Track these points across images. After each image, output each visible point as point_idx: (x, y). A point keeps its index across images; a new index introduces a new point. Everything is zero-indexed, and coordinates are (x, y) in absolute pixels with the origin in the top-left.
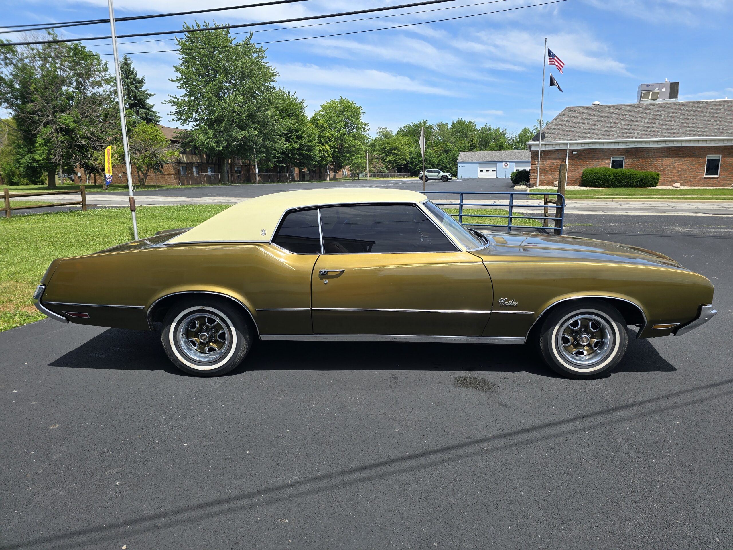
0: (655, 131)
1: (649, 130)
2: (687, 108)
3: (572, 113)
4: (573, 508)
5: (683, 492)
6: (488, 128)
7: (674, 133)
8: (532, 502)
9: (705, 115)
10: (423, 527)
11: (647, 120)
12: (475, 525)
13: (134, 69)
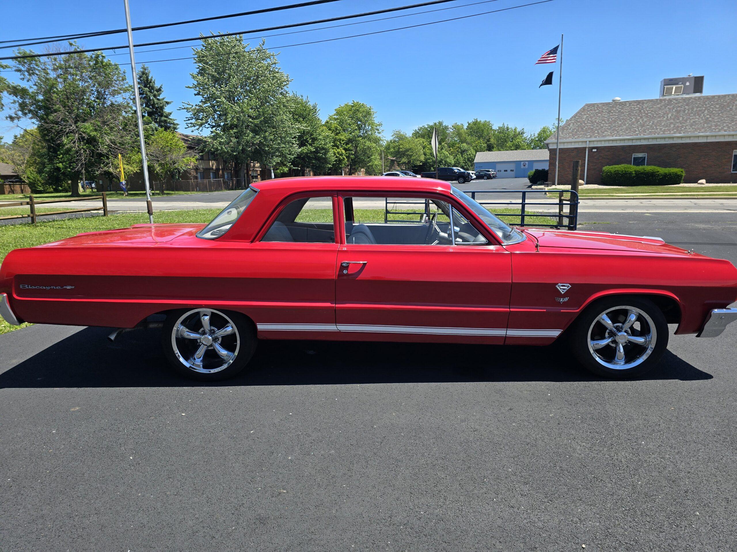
0: (678, 127)
1: (672, 126)
2: (712, 103)
3: (591, 110)
4: (558, 483)
5: (669, 471)
6: (505, 127)
7: (698, 129)
8: (519, 477)
9: (731, 109)
10: (412, 497)
11: (670, 115)
12: (461, 497)
13: (152, 77)
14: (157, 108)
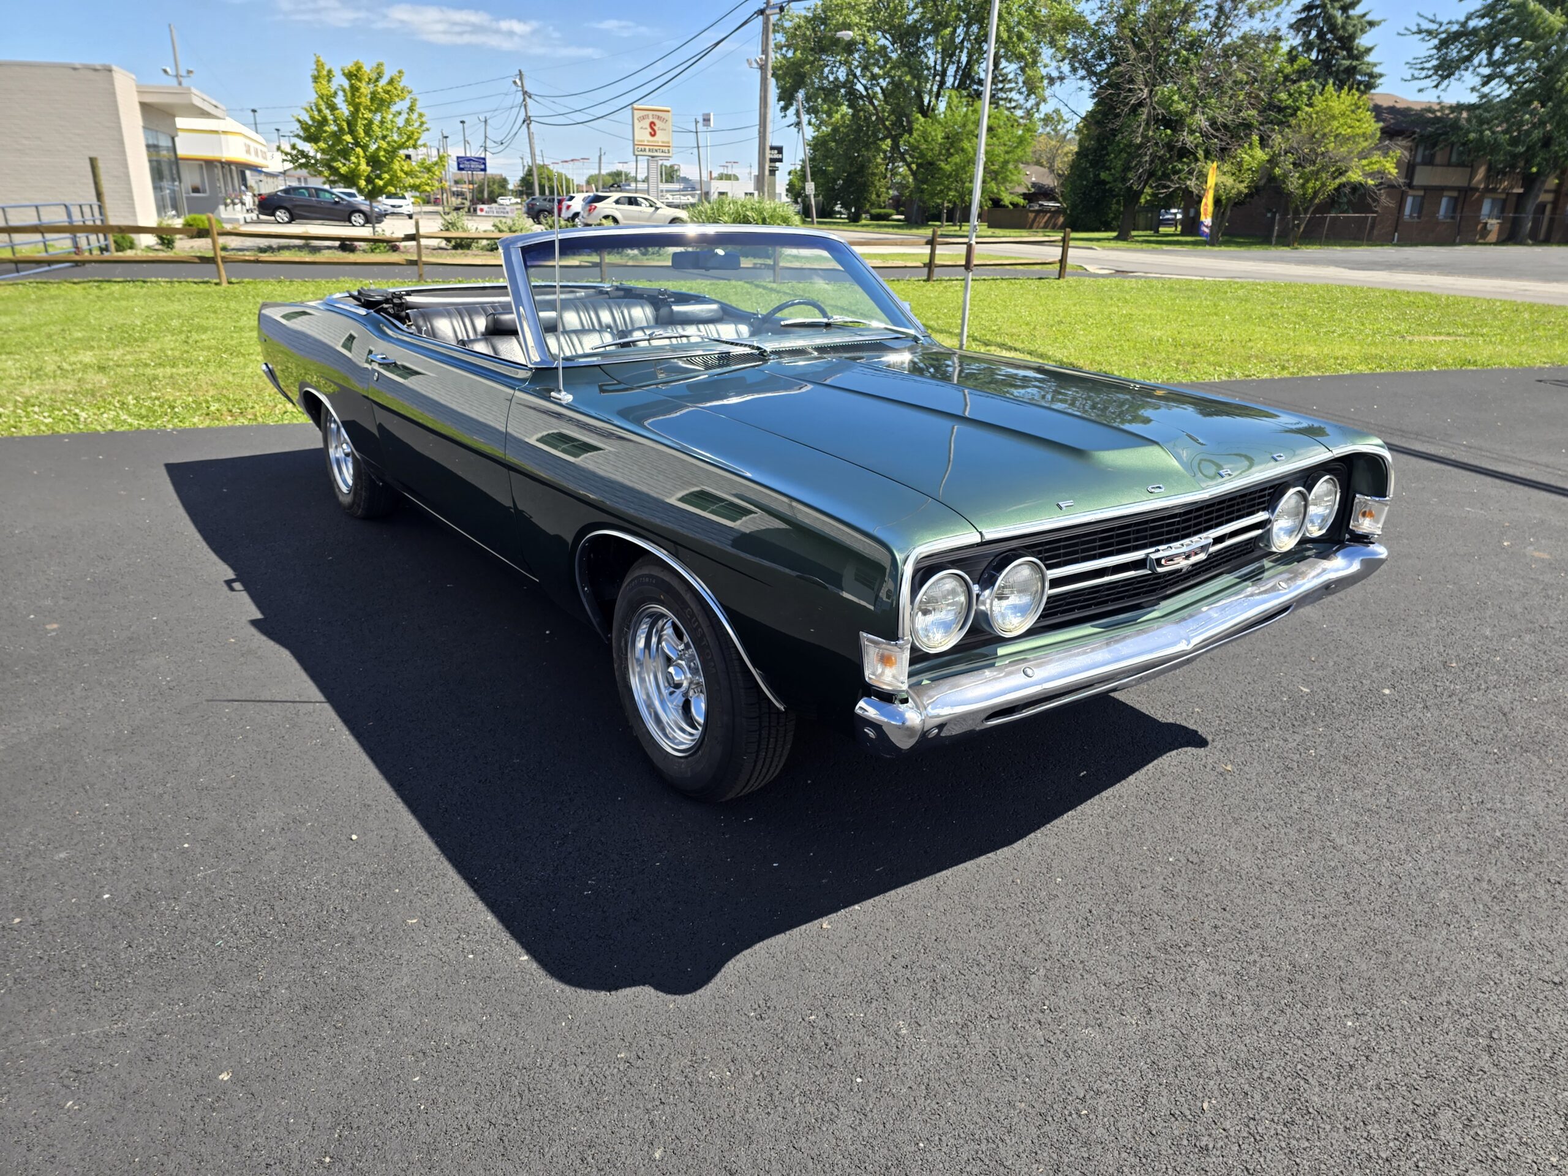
14: (1340, 39)
